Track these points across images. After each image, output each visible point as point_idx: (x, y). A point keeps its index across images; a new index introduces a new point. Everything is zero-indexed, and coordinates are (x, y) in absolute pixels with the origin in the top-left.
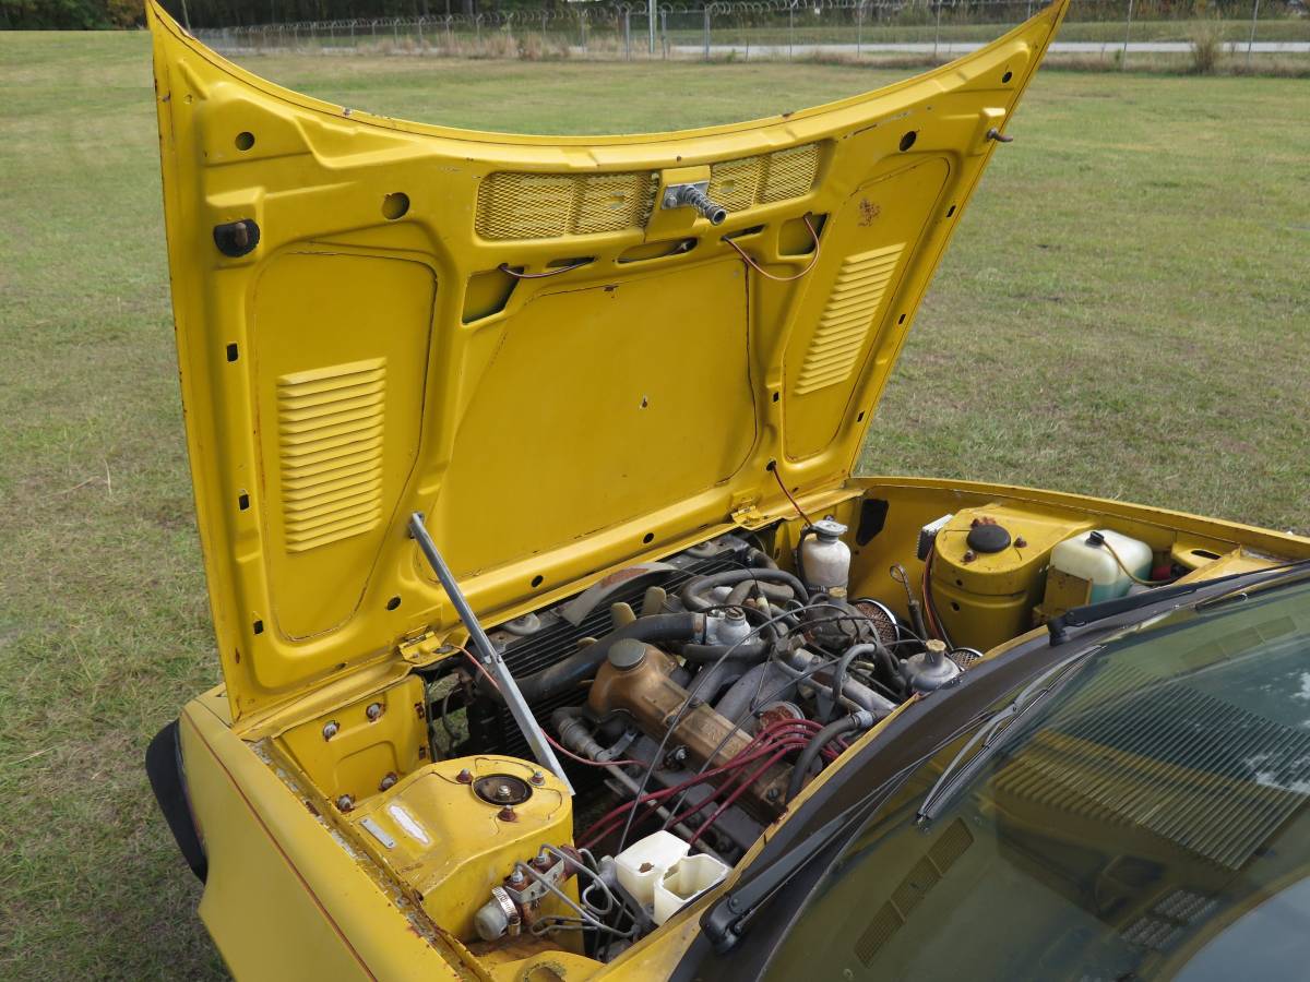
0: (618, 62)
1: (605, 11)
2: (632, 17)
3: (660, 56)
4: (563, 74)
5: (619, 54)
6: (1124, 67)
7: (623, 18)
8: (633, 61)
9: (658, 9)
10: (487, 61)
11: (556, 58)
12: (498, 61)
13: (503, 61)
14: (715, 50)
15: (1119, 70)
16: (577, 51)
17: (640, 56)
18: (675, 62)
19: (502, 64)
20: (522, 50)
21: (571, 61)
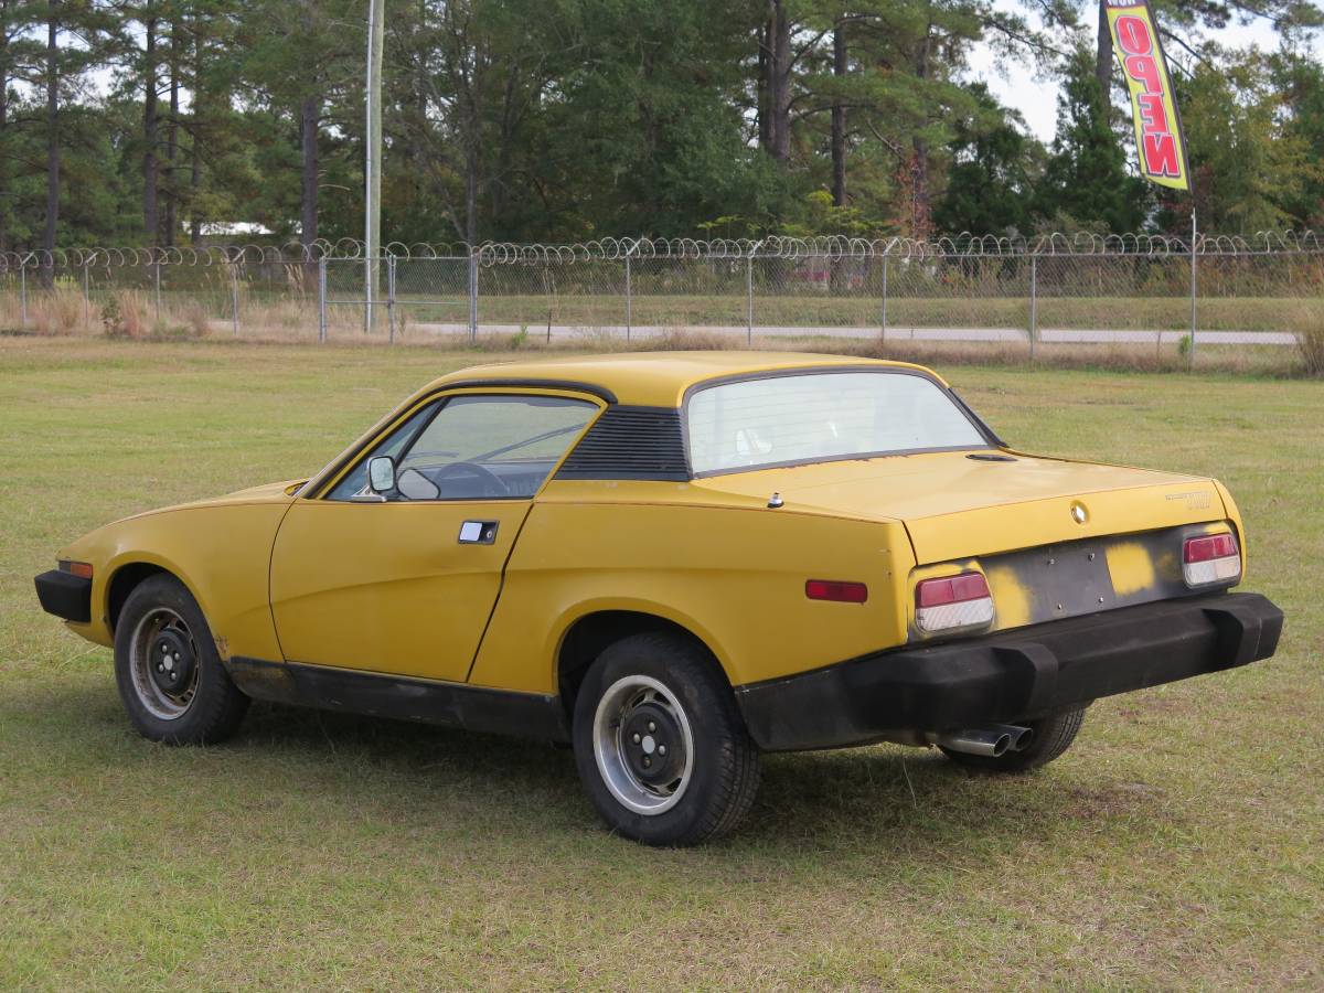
0: (303, 344)
1: (280, 256)
2: (331, 265)
3: (386, 337)
4: (193, 361)
5: (307, 331)
6: (1193, 364)
7: (315, 268)
8: (333, 344)
9: (382, 252)
10: (37, 340)
11: (179, 337)
12: (61, 339)
13: (72, 339)
14: (486, 330)
15: (1187, 370)
16: (220, 326)
17: (345, 336)
18: (411, 347)
19: (72, 345)
20: (111, 321)
21: (211, 343)
